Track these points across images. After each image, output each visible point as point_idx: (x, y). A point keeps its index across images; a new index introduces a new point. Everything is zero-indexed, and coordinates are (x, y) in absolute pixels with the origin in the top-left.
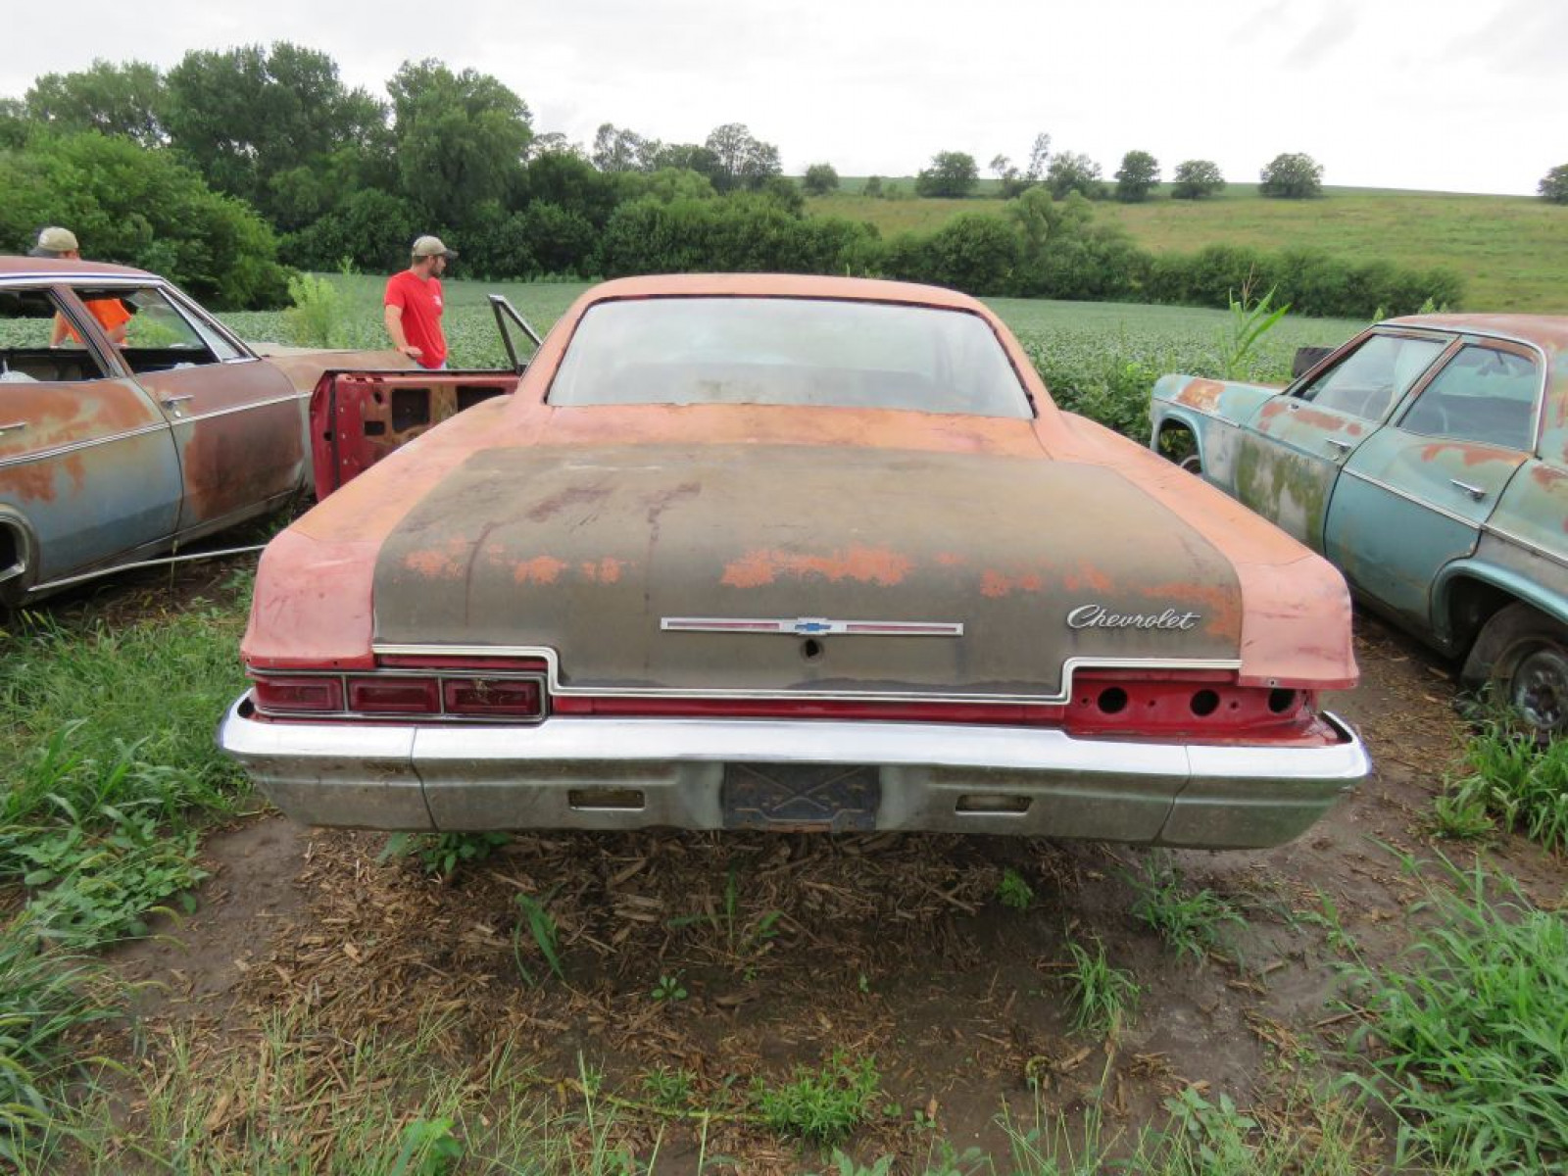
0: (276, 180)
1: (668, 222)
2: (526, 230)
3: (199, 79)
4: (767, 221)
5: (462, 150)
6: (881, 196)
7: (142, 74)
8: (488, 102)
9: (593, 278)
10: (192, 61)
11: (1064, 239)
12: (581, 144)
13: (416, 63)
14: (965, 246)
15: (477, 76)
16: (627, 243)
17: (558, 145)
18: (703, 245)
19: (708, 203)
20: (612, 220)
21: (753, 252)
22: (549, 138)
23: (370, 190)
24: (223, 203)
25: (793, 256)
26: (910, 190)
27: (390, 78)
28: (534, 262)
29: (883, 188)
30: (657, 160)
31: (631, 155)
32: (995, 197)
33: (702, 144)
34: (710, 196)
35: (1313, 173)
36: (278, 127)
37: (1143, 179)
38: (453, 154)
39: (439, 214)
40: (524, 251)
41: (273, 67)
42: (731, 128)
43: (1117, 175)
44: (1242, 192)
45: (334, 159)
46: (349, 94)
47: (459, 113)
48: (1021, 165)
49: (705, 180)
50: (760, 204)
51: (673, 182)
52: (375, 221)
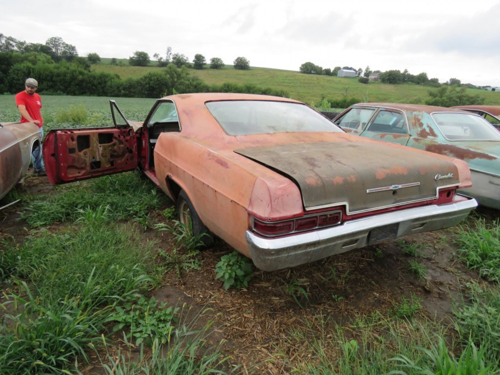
4: (77, 72)
6: (117, 65)
9: (5, 93)
11: (183, 80)
14: (151, 82)
16: (19, 80)
18: (52, 81)
19: (52, 66)
20: (11, 71)
21: (73, 83)
25: (89, 85)
26: (127, 63)
29: (117, 62)
30: (25, 49)
32: (156, 66)
33: (44, 43)
34: (52, 63)
35: (247, 63)
37: (201, 63)
42: (55, 39)
43: (194, 61)
44: (229, 67)
48: (164, 57)
49: (49, 57)
50: (73, 66)
51: (36, 58)
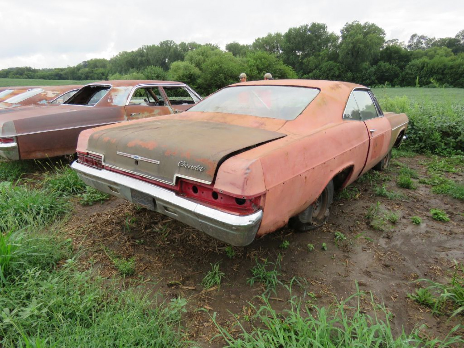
0: (305, 60)
1: (430, 66)
2: (375, 71)
3: (291, 35)
5: (359, 48)
7: (278, 35)
8: (371, 32)
10: (290, 31)
12: (404, 42)
13: (350, 23)
15: (369, 24)
17: (395, 43)
18: (443, 74)
19: (449, 58)
20: (407, 67)
22: (392, 41)
23: (330, 61)
24: (286, 68)
27: (342, 28)
28: (376, 81)
30: (432, 45)
31: (422, 44)
33: (454, 37)
34: (450, 56)
36: (308, 46)
38: (356, 49)
39: (348, 67)
40: (373, 78)
41: (310, 30)
45: (321, 54)
46: (329, 35)
47: (360, 36)
49: (450, 50)
52: (329, 70)
